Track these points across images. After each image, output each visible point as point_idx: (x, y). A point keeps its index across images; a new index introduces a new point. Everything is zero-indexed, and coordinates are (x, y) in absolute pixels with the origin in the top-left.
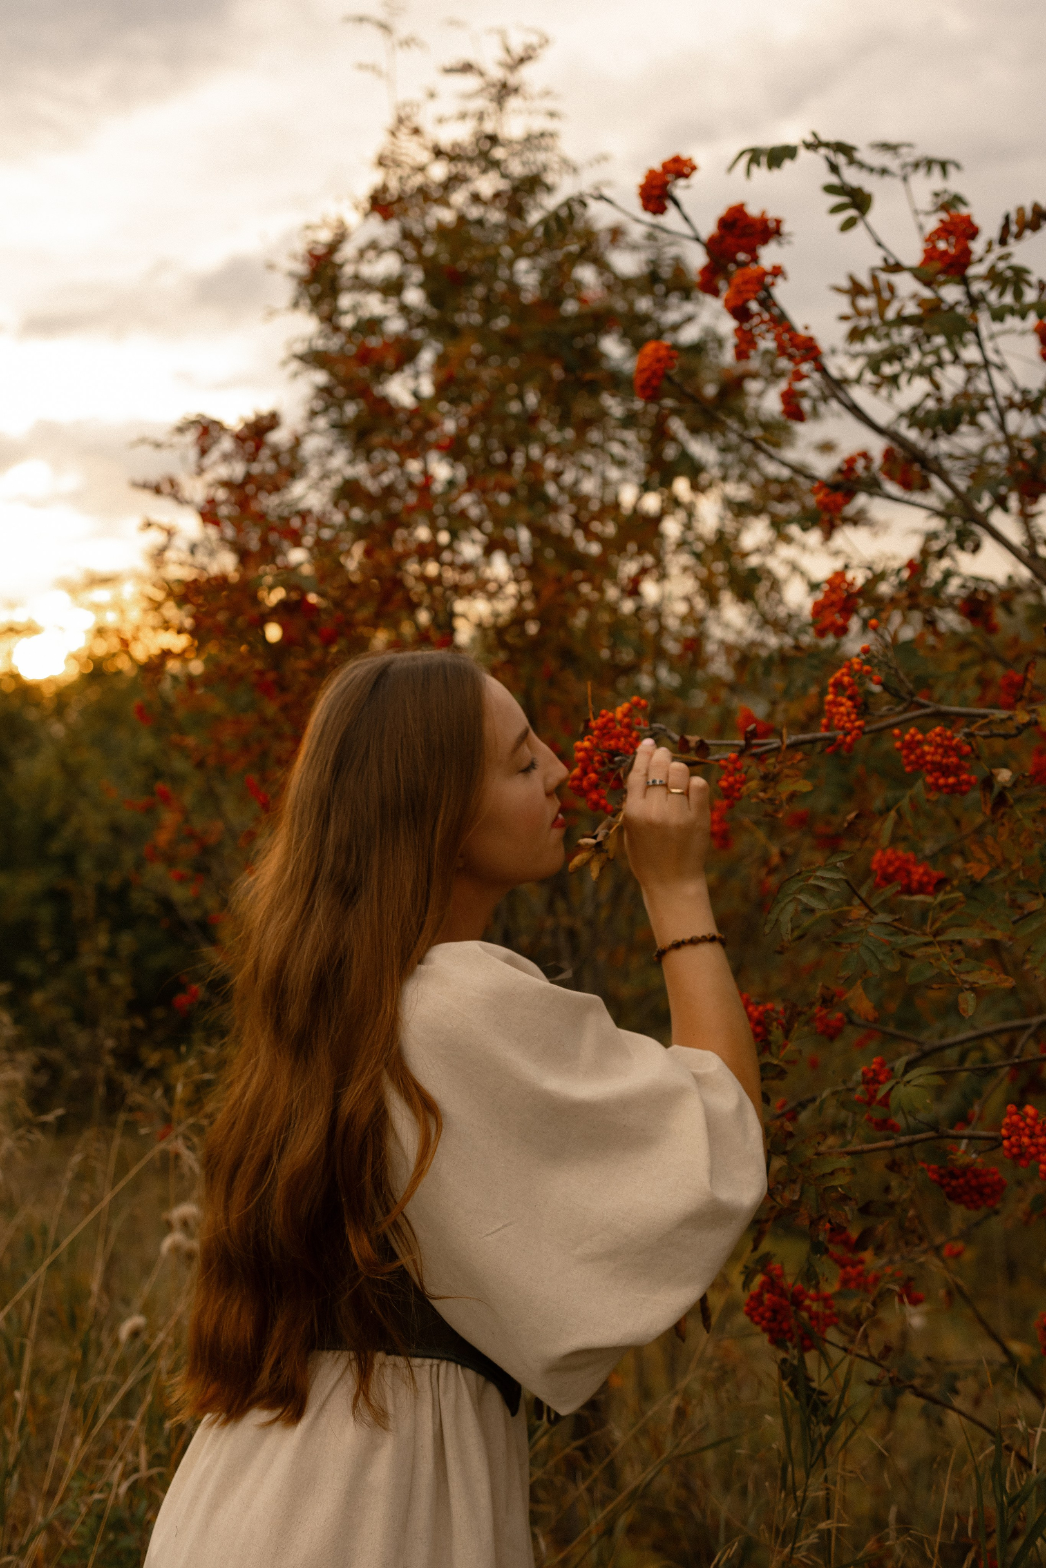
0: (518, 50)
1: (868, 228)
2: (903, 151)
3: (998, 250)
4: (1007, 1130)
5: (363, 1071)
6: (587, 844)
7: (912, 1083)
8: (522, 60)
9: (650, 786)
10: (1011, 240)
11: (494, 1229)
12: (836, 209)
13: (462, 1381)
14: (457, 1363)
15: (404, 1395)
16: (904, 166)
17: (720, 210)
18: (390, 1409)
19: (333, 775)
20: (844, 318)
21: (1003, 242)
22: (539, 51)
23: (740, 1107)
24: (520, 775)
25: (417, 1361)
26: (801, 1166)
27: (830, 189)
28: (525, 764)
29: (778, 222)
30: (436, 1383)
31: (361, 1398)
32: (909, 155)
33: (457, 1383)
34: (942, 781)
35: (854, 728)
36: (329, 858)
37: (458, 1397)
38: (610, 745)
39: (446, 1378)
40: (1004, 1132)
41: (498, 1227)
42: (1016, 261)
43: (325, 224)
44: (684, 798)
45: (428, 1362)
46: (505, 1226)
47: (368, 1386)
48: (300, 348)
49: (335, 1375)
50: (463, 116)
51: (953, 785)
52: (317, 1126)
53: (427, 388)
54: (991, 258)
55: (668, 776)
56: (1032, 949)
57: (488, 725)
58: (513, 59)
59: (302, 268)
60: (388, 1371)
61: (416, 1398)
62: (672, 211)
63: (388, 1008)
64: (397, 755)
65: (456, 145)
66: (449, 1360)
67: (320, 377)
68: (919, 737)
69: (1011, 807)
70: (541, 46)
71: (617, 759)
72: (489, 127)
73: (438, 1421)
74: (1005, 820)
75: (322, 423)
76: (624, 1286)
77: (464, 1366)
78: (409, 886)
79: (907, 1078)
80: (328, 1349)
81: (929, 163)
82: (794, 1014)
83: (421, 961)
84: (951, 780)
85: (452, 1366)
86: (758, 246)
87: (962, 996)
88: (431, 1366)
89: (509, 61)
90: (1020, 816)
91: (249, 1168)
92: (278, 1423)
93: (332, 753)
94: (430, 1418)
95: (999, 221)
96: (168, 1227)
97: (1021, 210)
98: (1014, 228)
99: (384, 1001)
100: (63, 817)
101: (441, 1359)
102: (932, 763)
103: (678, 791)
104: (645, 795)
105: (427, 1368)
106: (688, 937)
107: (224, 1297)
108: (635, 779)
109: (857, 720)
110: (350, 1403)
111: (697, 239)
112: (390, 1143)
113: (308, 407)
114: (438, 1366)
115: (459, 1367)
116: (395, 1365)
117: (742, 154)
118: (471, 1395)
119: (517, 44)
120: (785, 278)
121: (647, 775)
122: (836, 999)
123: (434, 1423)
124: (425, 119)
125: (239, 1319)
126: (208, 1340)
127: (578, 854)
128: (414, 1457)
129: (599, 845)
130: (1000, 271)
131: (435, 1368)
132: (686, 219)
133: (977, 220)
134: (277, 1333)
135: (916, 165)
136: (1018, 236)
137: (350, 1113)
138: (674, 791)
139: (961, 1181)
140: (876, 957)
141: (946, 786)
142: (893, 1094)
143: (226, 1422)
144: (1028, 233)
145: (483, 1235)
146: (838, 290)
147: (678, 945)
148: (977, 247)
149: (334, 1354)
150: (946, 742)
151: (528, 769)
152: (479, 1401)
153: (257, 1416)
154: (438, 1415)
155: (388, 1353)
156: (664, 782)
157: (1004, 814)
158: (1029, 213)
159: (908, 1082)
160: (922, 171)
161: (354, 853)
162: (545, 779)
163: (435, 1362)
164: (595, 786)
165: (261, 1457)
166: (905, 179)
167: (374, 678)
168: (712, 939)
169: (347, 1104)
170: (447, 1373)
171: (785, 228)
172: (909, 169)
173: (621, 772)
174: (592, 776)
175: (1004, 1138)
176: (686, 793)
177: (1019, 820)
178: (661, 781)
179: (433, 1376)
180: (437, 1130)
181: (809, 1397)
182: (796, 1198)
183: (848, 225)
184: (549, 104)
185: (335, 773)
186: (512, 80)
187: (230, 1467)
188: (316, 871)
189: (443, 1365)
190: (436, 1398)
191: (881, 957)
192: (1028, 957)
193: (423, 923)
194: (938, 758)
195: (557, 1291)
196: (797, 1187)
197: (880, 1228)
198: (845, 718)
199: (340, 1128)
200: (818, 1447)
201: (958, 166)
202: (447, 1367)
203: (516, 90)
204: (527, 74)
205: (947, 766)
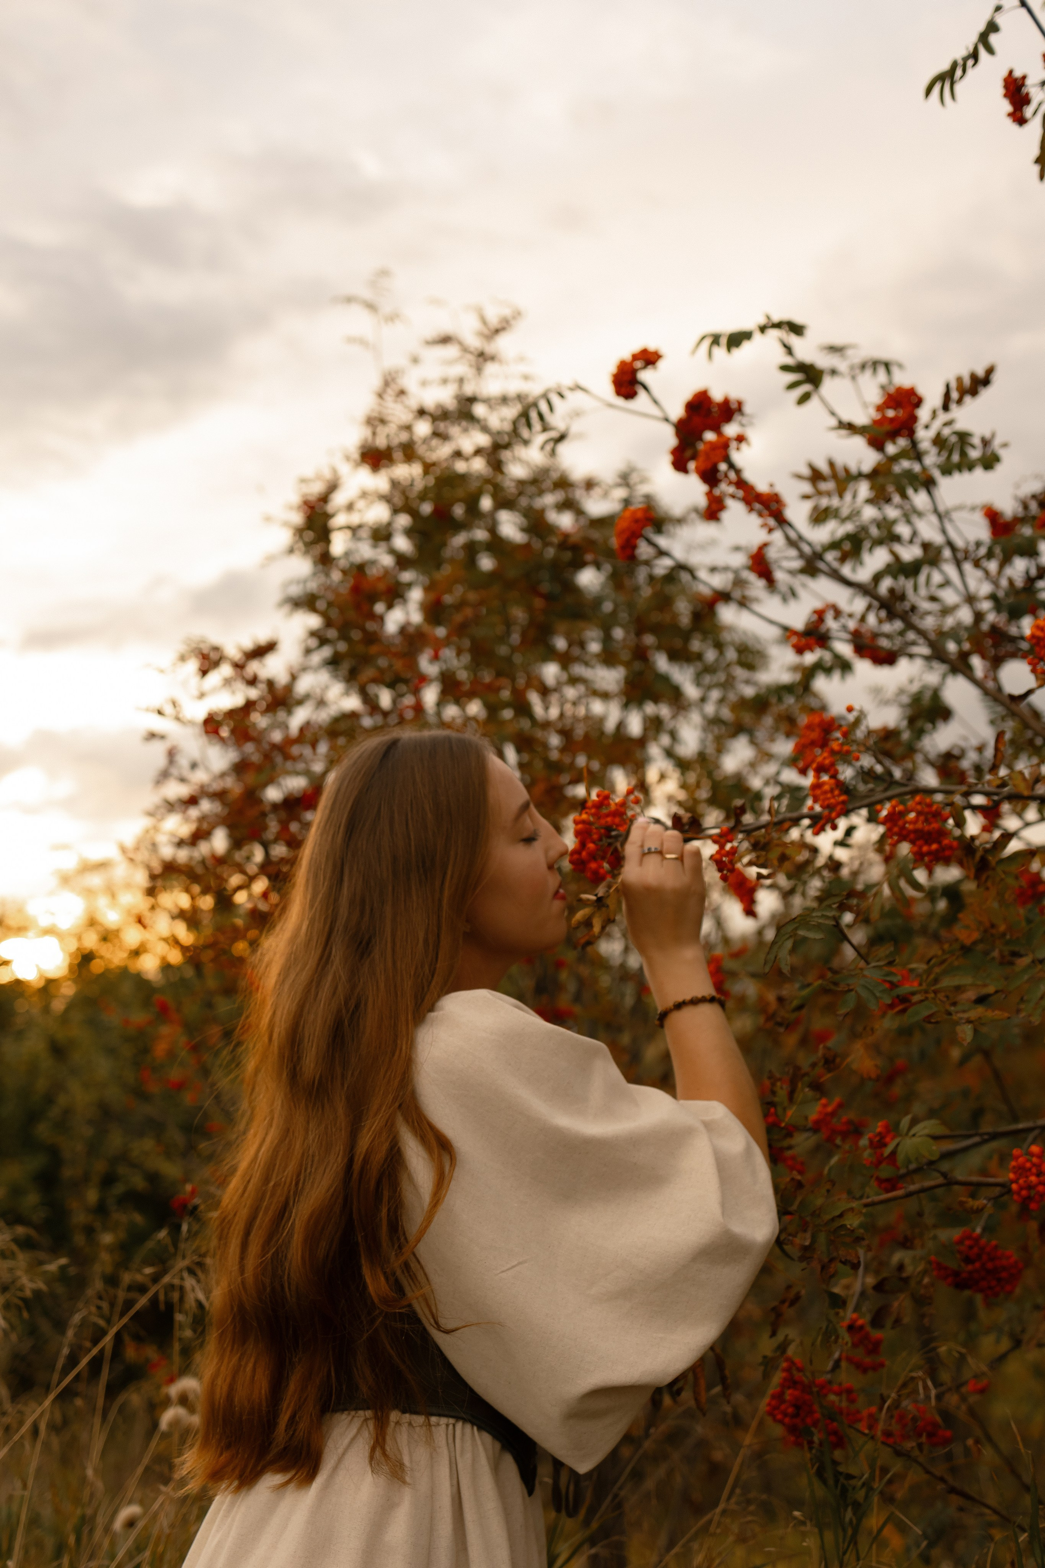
0: (493, 320)
1: (823, 400)
2: (850, 352)
3: (943, 417)
4: (1015, 1173)
5: (379, 1109)
6: (588, 900)
7: (917, 1135)
8: (497, 331)
9: (646, 854)
10: (953, 406)
11: (509, 1266)
12: (792, 386)
13: (479, 1442)
14: (473, 1424)
15: (421, 1454)
16: (852, 368)
17: (686, 394)
18: (406, 1460)
19: (346, 834)
20: (806, 497)
21: (946, 407)
22: (513, 322)
23: (748, 1151)
24: (522, 844)
25: (434, 1419)
26: (813, 1214)
27: (785, 368)
28: (525, 835)
29: (740, 404)
30: (453, 1443)
31: (378, 1453)
32: (856, 356)
33: (474, 1444)
34: (925, 849)
35: (838, 803)
36: (343, 912)
37: (474, 1460)
38: (607, 822)
39: (462, 1439)
40: (1011, 1176)
41: (513, 1264)
42: (960, 426)
43: (319, 477)
44: (679, 863)
45: (444, 1421)
46: (519, 1263)
47: (384, 1439)
48: (295, 591)
49: (353, 1431)
50: (445, 381)
51: (937, 850)
52: (336, 1165)
53: (416, 617)
54: (936, 425)
55: (662, 844)
56: (1025, 998)
57: (492, 794)
58: (489, 329)
59: (298, 518)
60: (404, 1428)
61: (432, 1457)
62: (642, 395)
63: (404, 1048)
64: (407, 815)
65: (440, 406)
66: (465, 1420)
67: (314, 621)
68: (900, 808)
69: (994, 869)
70: (514, 318)
71: (614, 833)
72: (469, 390)
73: (455, 1482)
74: (989, 884)
75: (316, 658)
76: (641, 1326)
77: (480, 1428)
78: (421, 935)
79: (912, 1132)
80: (343, 1410)
81: (875, 364)
82: (795, 1077)
83: (432, 1009)
84: (934, 846)
85: (468, 1426)
86: (722, 424)
87: (959, 1029)
88: (447, 1425)
89: (486, 332)
90: (1003, 876)
91: (264, 1220)
92: (292, 1486)
93: (345, 816)
94: (448, 1478)
95: (941, 390)
96: (167, 1402)
97: (959, 380)
98: (955, 395)
99: (399, 1042)
100: (49, 1099)
101: (458, 1418)
102: (915, 831)
103: (673, 856)
104: (641, 863)
105: (444, 1426)
106: (688, 997)
107: (239, 1354)
108: (631, 849)
109: (839, 795)
110: (367, 1454)
111: (667, 420)
112: (405, 1186)
113: (303, 646)
114: (454, 1425)
115: (475, 1428)
116: (410, 1424)
117: (703, 338)
118: (488, 1458)
119: (493, 317)
120: (748, 444)
121: (642, 846)
122: (838, 1060)
123: (452, 1486)
124: (410, 382)
125: (254, 1377)
126: (222, 1401)
127: (579, 910)
128: (432, 1518)
129: (600, 900)
130: (945, 437)
131: (451, 1427)
132: (656, 402)
133: (921, 391)
134: (293, 1386)
135: (863, 367)
136: (960, 402)
137: (367, 1149)
138: (668, 856)
139: (977, 1265)
140: (874, 994)
141: (929, 853)
142: (900, 1149)
143: (238, 1489)
144: (968, 399)
145: (498, 1272)
146: (799, 477)
147: (679, 1006)
148: (923, 414)
149: (349, 1414)
150: (926, 810)
151: (529, 840)
152: (496, 1468)
153: (271, 1480)
154: (455, 1476)
155: (404, 1412)
156: (659, 849)
157: (988, 878)
158: (967, 381)
159: (914, 1135)
160: (868, 372)
161: (368, 908)
162: (546, 851)
163: (452, 1421)
164: (593, 857)
165: (275, 1521)
166: (854, 378)
167: (385, 748)
168: (712, 1000)
169: (364, 1143)
170: (463, 1434)
171: (747, 409)
172: (858, 371)
173: (618, 845)
174: (591, 846)
175: (1012, 1181)
176: (681, 859)
177: (1002, 880)
178: (656, 849)
179: (449, 1436)
180: (451, 1164)
181: (837, 1481)
182: (807, 1243)
183: (804, 399)
184: (523, 368)
185: (349, 833)
186: (490, 349)
187: (242, 1536)
188: (332, 923)
189: (459, 1425)
190: (453, 1459)
191: (878, 994)
192: (1022, 1006)
193: (435, 969)
194: (919, 825)
195: (574, 1329)
196: (808, 1235)
197: (896, 1304)
198: (829, 795)
199: (357, 1167)
200: (850, 1532)
201: (900, 366)
202: (463, 1428)
203: (492, 358)
204: (503, 344)
205: (929, 833)
